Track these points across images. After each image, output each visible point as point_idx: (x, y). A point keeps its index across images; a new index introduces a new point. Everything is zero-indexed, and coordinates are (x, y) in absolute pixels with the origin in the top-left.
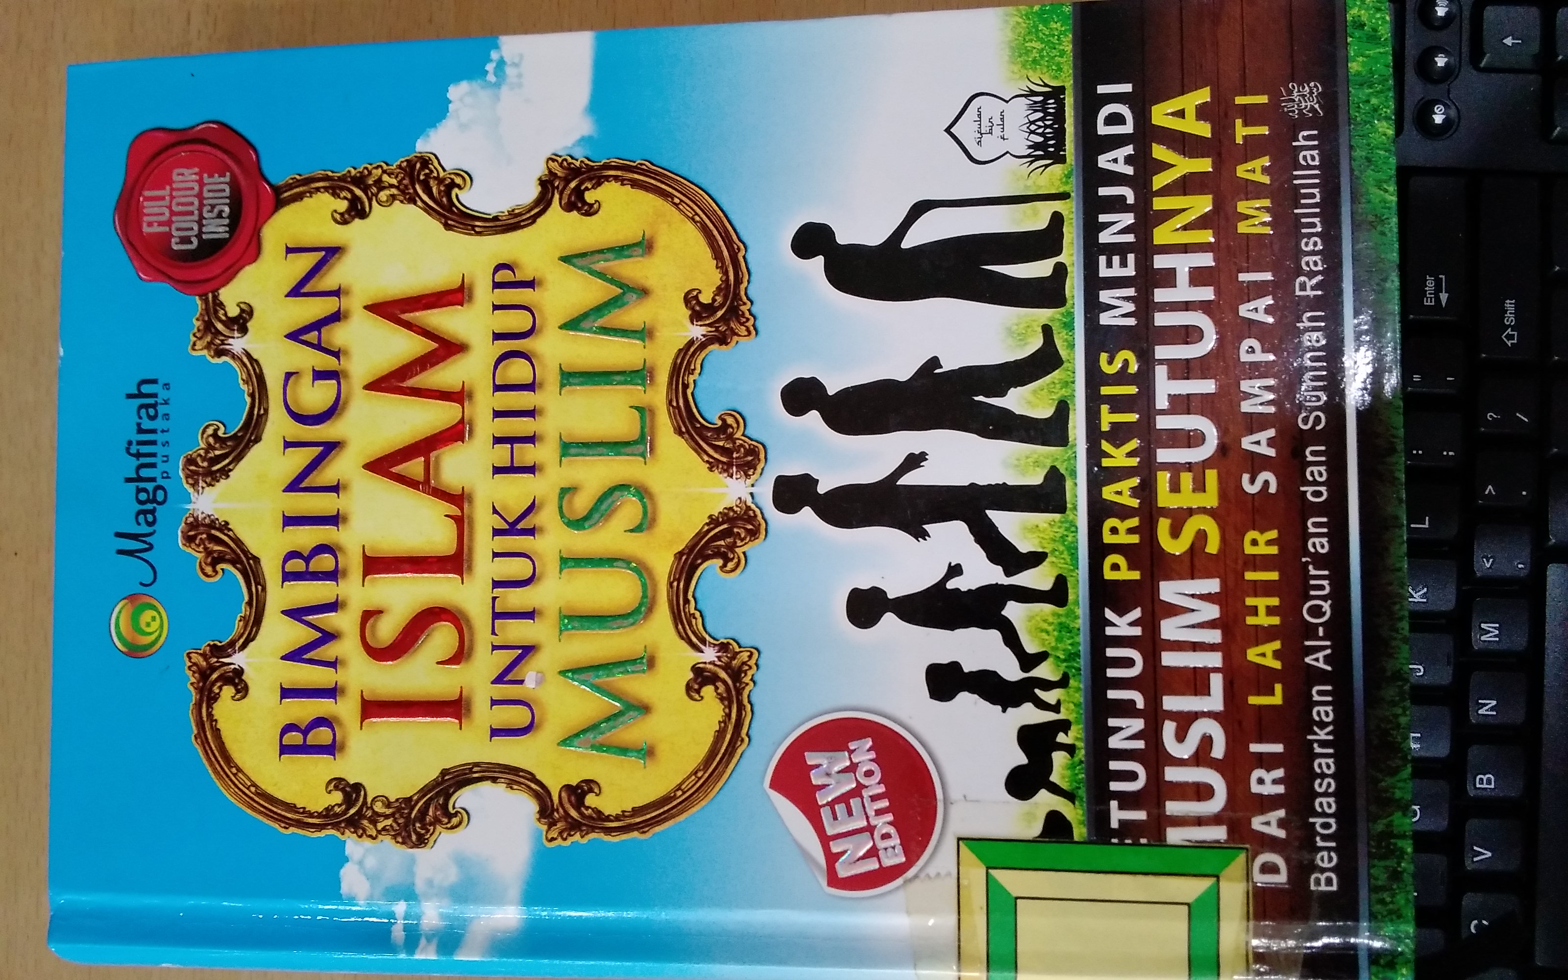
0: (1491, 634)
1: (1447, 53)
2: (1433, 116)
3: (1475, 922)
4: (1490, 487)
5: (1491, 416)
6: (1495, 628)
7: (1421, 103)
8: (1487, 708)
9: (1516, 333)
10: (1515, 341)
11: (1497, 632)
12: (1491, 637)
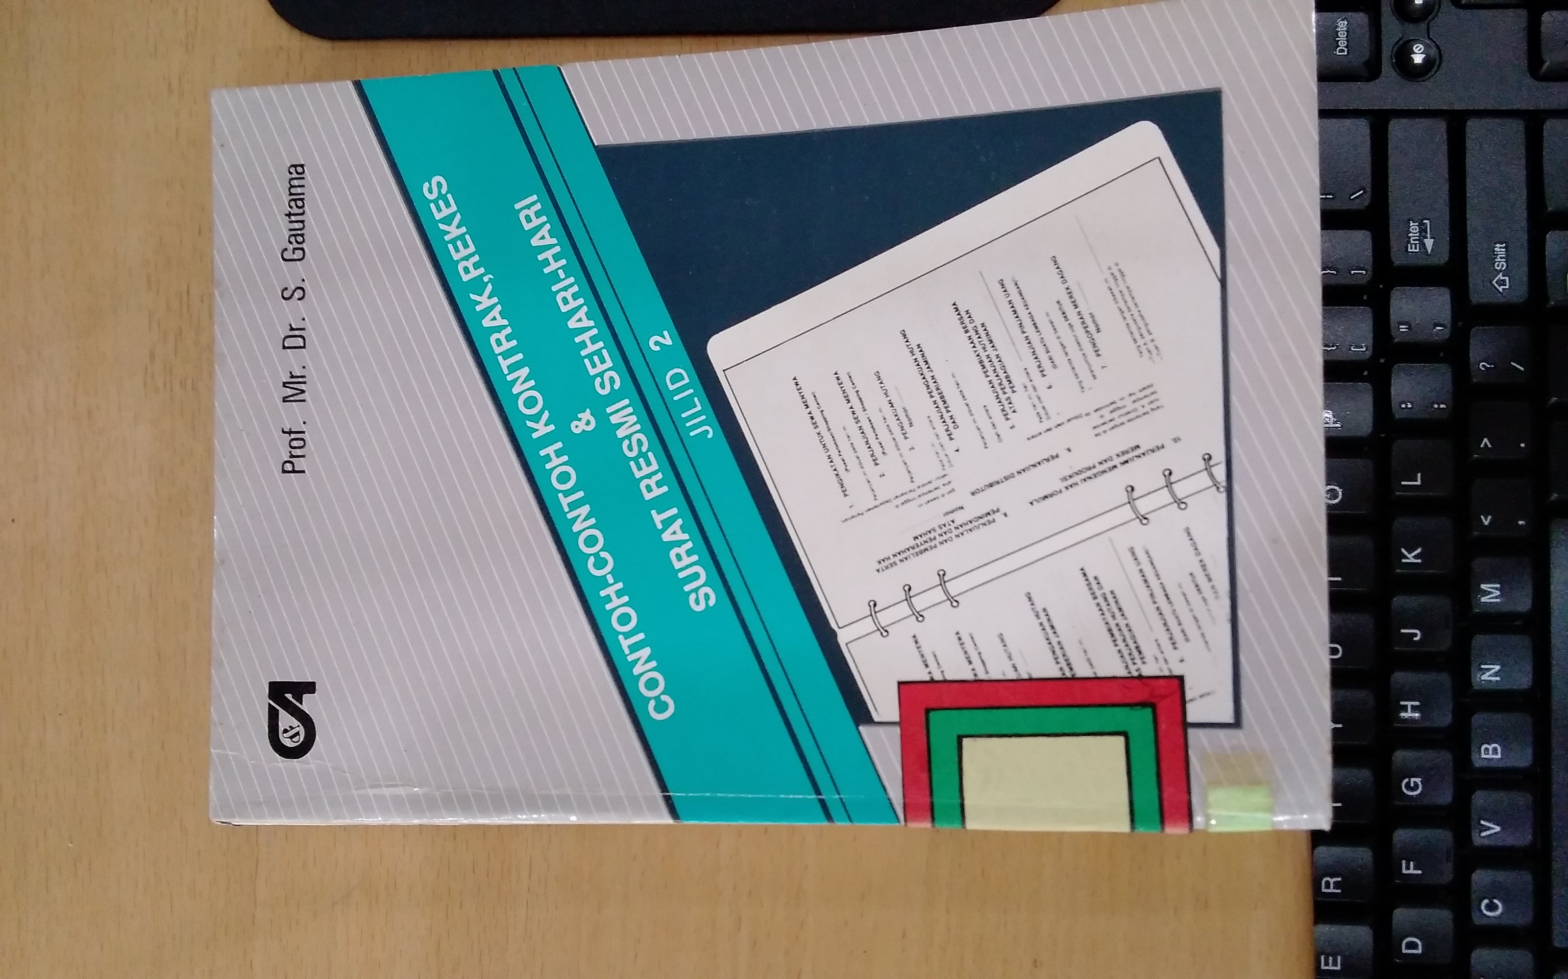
0: (1492, 596)
2: (1412, 56)
3: (1486, 901)
4: (1485, 440)
5: (1484, 366)
6: (1497, 589)
7: (1401, 42)
8: (1491, 673)
9: (1507, 278)
10: (1507, 287)
11: (1498, 593)
12: (1492, 598)
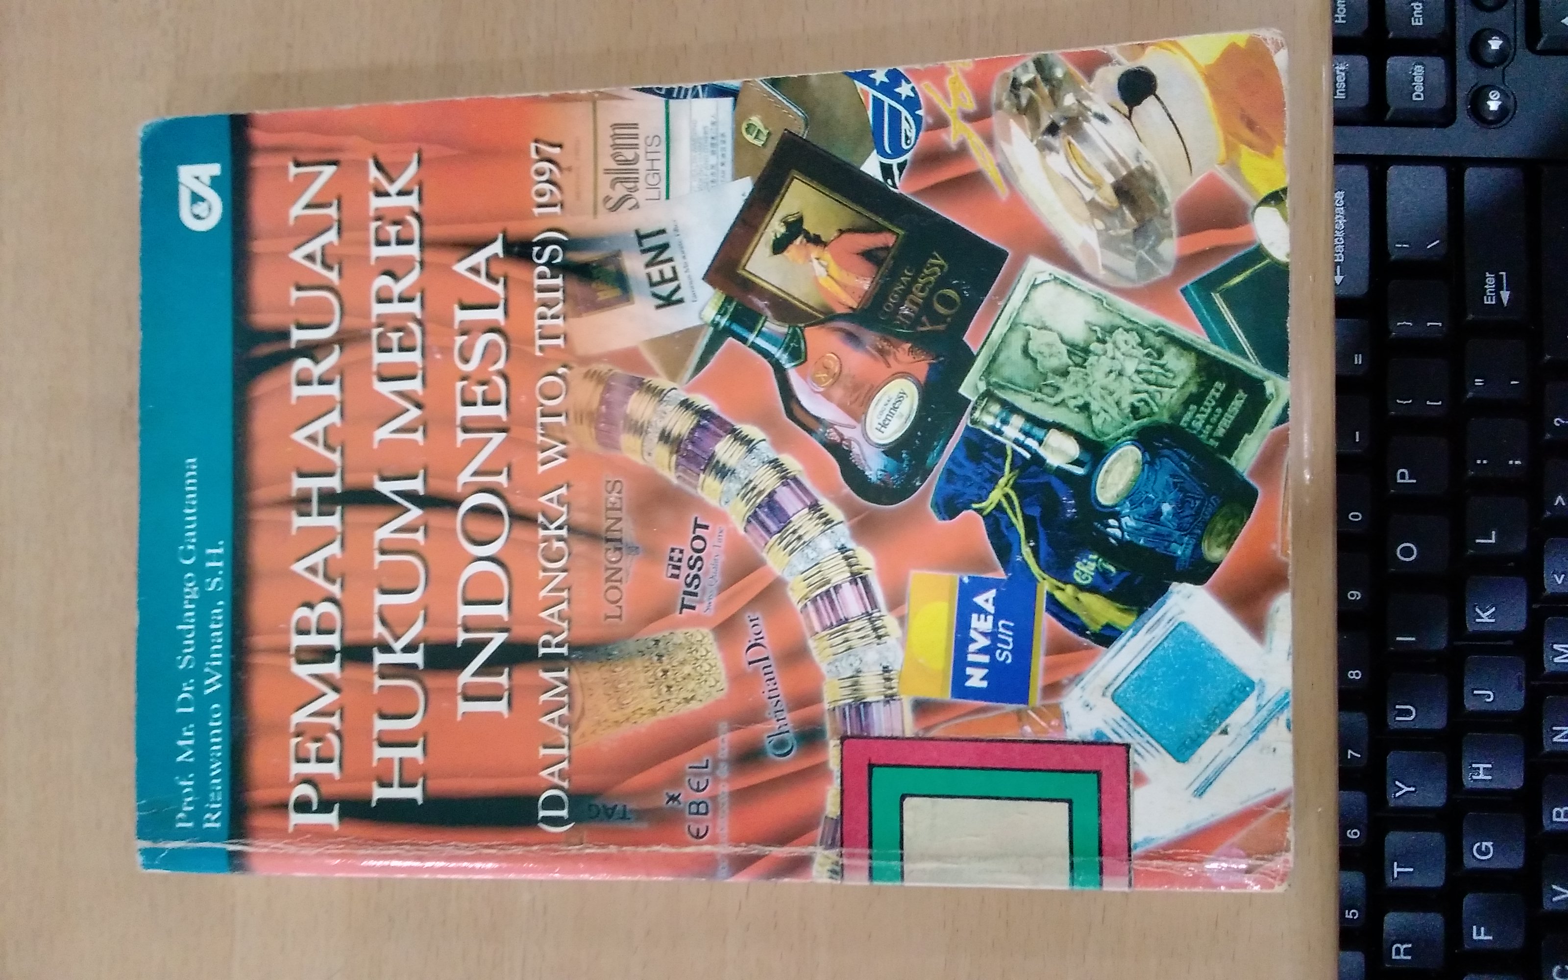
1: (1502, 36)
2: (1489, 103)
3: (1557, 968)
4: (1560, 498)
5: (1558, 422)
7: (1475, 88)
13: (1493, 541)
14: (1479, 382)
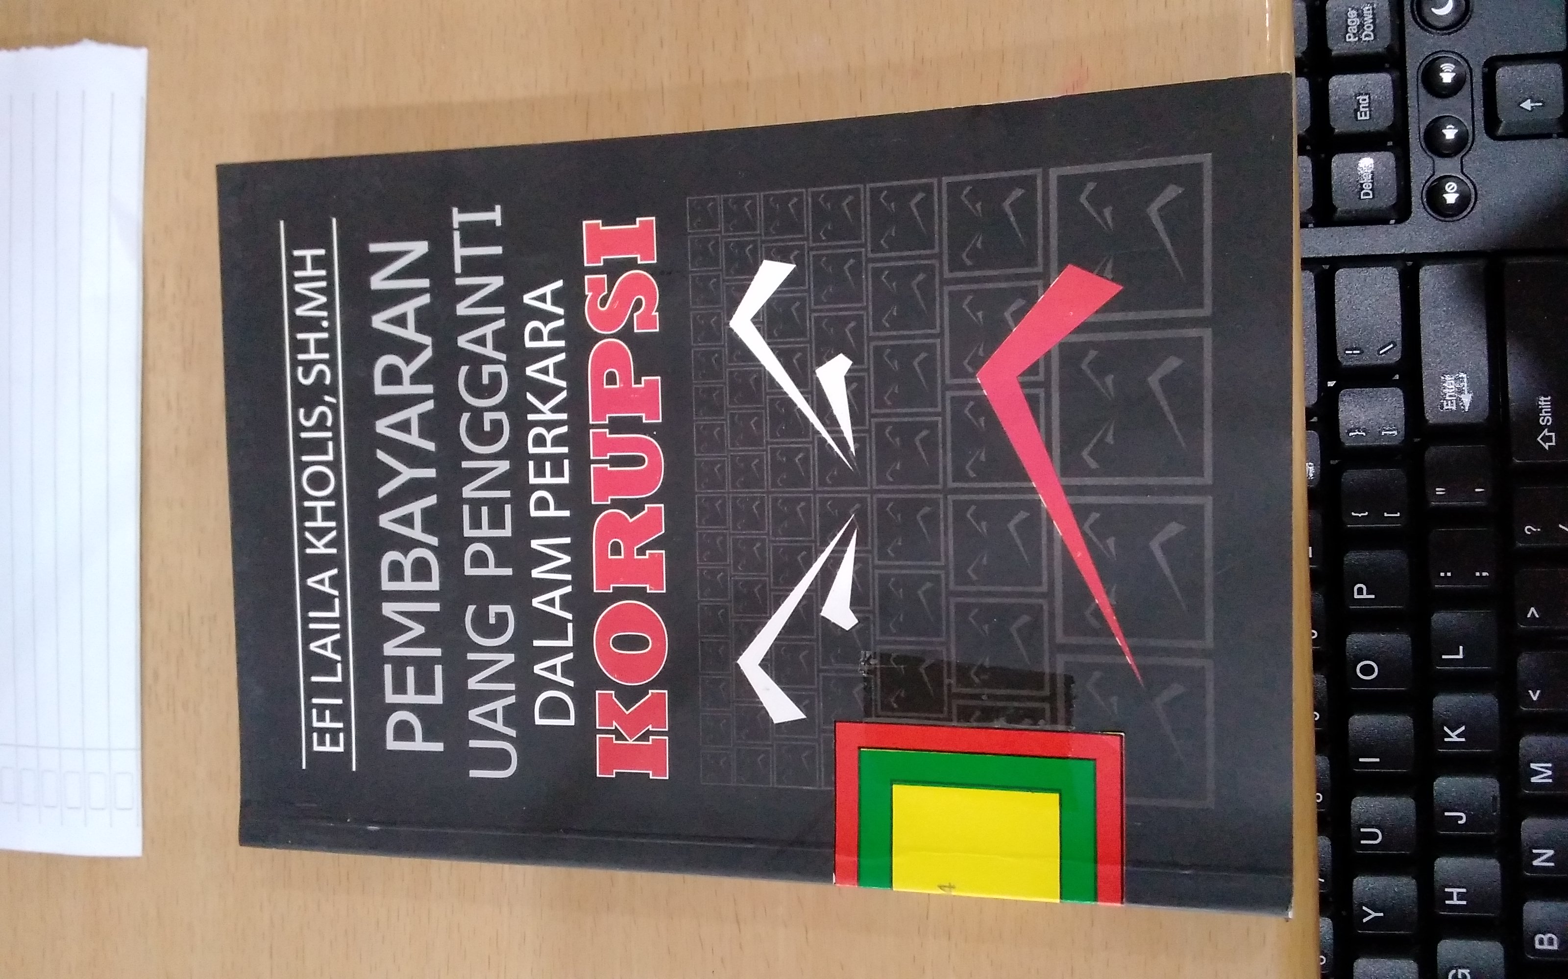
0: (1543, 775)
1: (1457, 123)
2: (1445, 195)
4: (1533, 609)
5: (1529, 530)
6: (1547, 768)
7: (1432, 180)
8: (1543, 858)
9: (1553, 434)
10: (1553, 444)
11: (1550, 773)
12: (1544, 778)
13: (1461, 656)
14: (1440, 491)
